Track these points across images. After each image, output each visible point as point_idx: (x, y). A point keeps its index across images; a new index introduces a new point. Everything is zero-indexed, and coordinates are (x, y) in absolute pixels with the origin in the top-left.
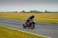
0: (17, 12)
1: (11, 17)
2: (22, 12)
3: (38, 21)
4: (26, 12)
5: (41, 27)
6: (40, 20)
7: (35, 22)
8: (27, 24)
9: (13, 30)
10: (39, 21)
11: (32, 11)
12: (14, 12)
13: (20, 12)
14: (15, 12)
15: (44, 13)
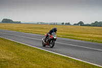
0: (69, 24)
2: (78, 24)
4: (85, 24)
9: (61, 57)
11: (96, 22)
12: (63, 23)
13: (75, 24)
14: (66, 24)
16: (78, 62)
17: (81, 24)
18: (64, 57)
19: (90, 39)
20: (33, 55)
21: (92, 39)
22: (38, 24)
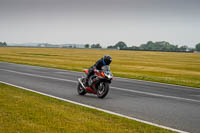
0: (98, 46)
1: (77, 62)
2: (115, 47)
3: (170, 78)
5: (181, 101)
6: (179, 76)
7: (109, 77)
8: (86, 84)
9: (83, 109)
10: (173, 79)
11: (150, 43)
12: (87, 46)
13: (110, 47)
14: (93, 46)
15: (192, 51)
16: (115, 117)
17: (121, 46)
18: (89, 110)
19: (137, 75)
20: (30, 106)
21: (142, 75)
22: (39, 46)
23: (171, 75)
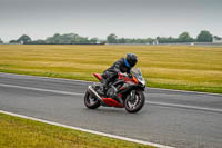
2: (18, 41)
7: (143, 83)
11: (57, 35)
15: (103, 43)
17: (25, 40)
19: (43, 71)
21: (49, 71)
23: (81, 70)
